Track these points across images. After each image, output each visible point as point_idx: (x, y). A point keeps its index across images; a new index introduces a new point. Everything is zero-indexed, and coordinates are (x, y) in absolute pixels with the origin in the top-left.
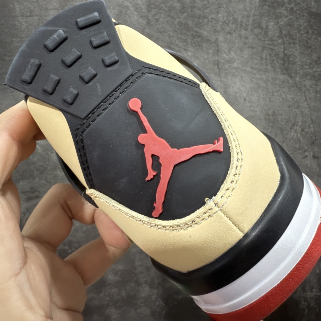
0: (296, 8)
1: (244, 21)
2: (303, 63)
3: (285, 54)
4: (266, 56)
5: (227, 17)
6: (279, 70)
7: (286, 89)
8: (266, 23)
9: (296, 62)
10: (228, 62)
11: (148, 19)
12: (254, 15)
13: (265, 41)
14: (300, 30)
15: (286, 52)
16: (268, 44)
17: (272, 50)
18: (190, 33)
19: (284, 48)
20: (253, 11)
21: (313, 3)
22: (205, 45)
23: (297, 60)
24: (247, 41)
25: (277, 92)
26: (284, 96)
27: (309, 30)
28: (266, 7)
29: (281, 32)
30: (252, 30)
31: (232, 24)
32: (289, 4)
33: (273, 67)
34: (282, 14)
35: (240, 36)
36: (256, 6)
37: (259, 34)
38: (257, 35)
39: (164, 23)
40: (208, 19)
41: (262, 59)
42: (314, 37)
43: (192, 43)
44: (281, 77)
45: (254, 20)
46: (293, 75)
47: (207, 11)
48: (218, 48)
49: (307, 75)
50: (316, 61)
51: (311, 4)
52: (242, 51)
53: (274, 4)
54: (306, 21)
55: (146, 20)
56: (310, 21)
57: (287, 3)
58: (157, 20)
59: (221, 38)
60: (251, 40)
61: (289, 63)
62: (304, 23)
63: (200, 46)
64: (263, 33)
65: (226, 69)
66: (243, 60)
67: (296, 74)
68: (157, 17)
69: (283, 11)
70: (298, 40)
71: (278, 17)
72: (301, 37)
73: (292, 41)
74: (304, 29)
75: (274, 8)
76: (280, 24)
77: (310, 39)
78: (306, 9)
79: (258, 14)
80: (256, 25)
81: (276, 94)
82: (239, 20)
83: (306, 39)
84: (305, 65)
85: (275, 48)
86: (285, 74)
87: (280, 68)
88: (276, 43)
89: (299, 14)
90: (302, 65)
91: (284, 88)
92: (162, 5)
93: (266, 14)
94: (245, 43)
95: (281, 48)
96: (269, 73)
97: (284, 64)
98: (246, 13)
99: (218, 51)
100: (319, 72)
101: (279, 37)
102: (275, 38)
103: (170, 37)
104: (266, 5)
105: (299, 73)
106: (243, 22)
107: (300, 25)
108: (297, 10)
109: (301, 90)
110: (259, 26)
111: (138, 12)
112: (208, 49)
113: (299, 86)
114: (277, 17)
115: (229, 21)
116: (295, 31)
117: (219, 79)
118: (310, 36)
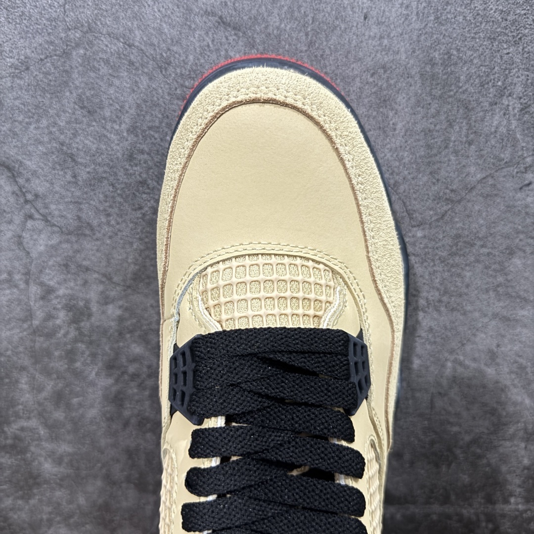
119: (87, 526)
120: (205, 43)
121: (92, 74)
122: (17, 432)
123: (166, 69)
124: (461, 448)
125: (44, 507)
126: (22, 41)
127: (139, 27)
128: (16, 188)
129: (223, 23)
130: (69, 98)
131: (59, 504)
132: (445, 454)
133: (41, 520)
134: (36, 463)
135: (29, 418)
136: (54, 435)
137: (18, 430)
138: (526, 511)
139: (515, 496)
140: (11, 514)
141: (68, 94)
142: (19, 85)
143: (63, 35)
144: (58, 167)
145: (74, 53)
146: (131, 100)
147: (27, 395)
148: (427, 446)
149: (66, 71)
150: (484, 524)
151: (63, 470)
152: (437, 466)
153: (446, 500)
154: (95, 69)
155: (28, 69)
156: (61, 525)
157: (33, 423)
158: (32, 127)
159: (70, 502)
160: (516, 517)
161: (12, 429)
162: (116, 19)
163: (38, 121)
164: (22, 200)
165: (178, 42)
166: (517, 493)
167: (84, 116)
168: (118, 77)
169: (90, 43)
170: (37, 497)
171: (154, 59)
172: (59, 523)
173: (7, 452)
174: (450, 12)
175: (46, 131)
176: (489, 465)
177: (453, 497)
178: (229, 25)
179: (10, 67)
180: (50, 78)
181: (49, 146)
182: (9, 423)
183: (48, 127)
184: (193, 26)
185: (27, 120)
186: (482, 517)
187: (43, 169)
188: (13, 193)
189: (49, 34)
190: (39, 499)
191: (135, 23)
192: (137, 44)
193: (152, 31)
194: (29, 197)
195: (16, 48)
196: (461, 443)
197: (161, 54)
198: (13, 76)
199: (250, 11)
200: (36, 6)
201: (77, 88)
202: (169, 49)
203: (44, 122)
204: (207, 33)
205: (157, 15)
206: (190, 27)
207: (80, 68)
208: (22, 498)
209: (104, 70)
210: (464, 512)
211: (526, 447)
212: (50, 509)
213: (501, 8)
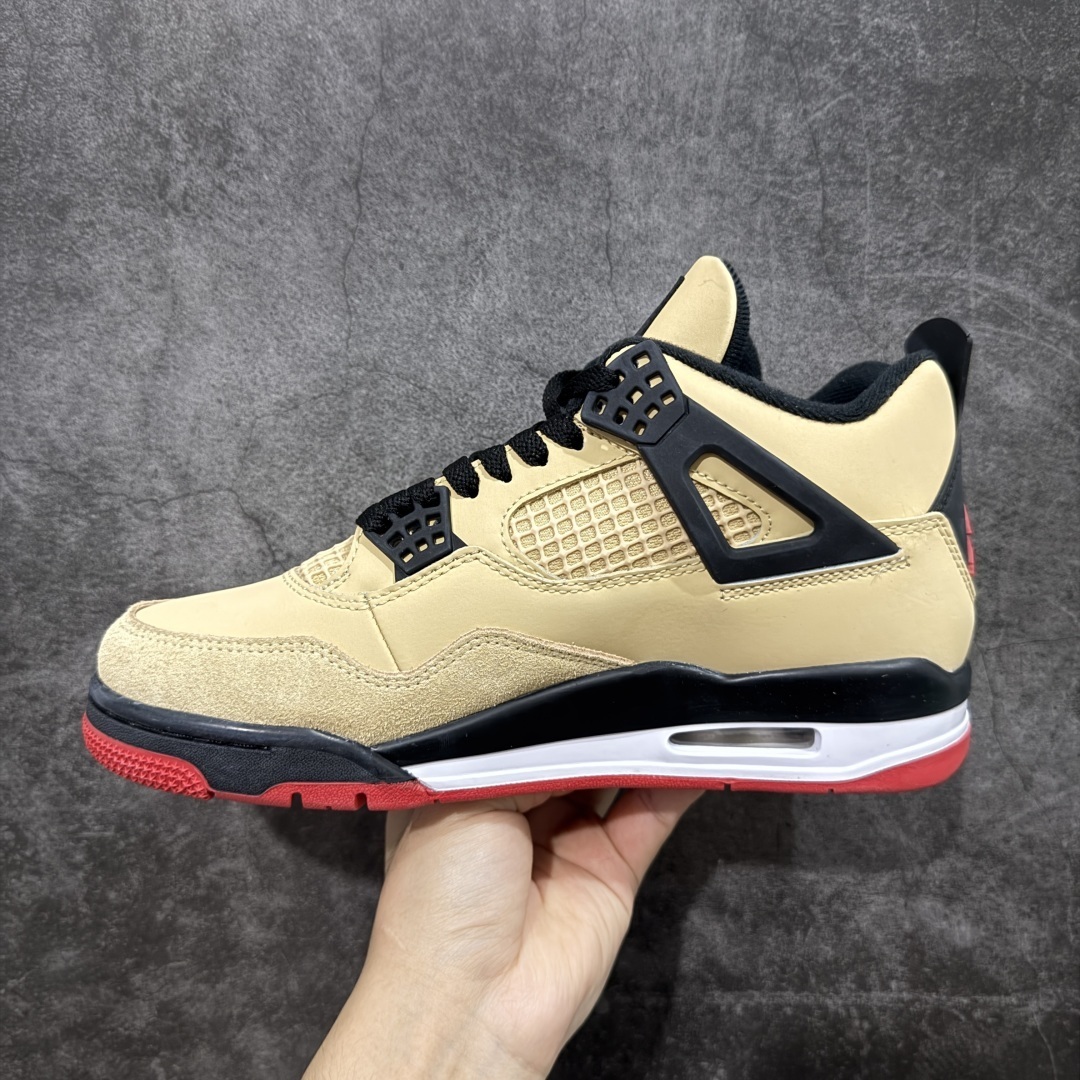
0: (866, 67)
1: (697, 102)
2: (882, 250)
3: (827, 220)
4: (764, 223)
5: (641, 89)
6: (805, 270)
7: (827, 334)
8: (767, 115)
9: (861, 247)
10: (640, 239)
11: (383, 87)
12: (729, 86)
13: (763, 172)
14: (878, 142)
15: (830, 211)
16: (773, 184)
17: (785, 203)
18: (519, 140)
19: (824, 199)
20: (727, 71)
21: (921, 52)
22: (566, 180)
23: (862, 241)
24: (705, 171)
25: (796, 344)
26: (817, 356)
27: (907, 141)
28: (769, 60)
29: (816, 144)
30: (721, 136)
31: (658, 112)
32: (841, 52)
33: (785, 260)
34: (821, 85)
35: (682, 153)
36: (734, 56)
37: (743, 148)
38: (736, 154)
39: (434, 102)
40: (580, 92)
41: (751, 232)
42: (923, 164)
43: (524, 173)
44: (813, 294)
45: (729, 103)
46: (851, 289)
47: (576, 66)
48: (610, 194)
49: (896, 290)
50: (926, 247)
51: (915, 55)
52: (686, 204)
53: (796, 51)
54: (899, 113)
55: (377, 91)
56: (910, 112)
57: (837, 49)
58: (413, 92)
59: (619, 158)
60: (716, 170)
61: (837, 250)
62: (890, 117)
63: (550, 183)
64: (757, 147)
65: (632, 264)
66: (690, 233)
67: (860, 286)
68: (412, 80)
69: (821, 73)
70: (868, 172)
71: (805, 94)
72: (877, 164)
73: (849, 177)
74: (891, 138)
75: (794, 64)
76: (811, 118)
77: (908, 171)
78: (898, 71)
79: (741, 82)
80: (734, 120)
81: (792, 349)
82: (680, 99)
83: (894, 171)
84: (889, 258)
85: (794, 197)
86: (824, 285)
87: (810, 266)
88: (798, 179)
89: (875, 87)
90: (881, 257)
91: (819, 329)
92: (429, 42)
93: (767, 84)
94: (698, 179)
95: (815, 197)
96: (771, 281)
97: (821, 252)
98: (701, 78)
99: (608, 203)
100: (934, 284)
101: (807, 162)
102: (794, 166)
103: (452, 147)
104: (767, 52)
105: (868, 282)
106: (693, 108)
107: (878, 125)
108: (868, 73)
109: (874, 340)
110: (745, 123)
111: (351, 63)
112: (576, 194)
113: (867, 327)
114: (803, 96)
115: (648, 104)
116: (862, 145)
117: (608, 295)
118: (908, 161)
119: (296, 1026)
120: (509, 389)
121: (375, 418)
122: (215, 877)
123: (462, 417)
124: (820, 904)
125: (237, 996)
126: (293, 375)
127: (433, 369)
128: (264, 546)
129: (530, 368)
130: (344, 443)
131: (260, 991)
132: (800, 913)
133: (231, 1016)
134: (235, 925)
135: (234, 856)
136: (266, 882)
137: (216, 874)
138: (912, 1002)
139: (897, 978)
140: (186, 1007)
141: (343, 438)
142: (284, 425)
143: (343, 372)
144: (322, 523)
145: (355, 393)
146: (418, 448)
147: (237, 823)
148: (775, 901)
149: (344, 413)
150: (857, 1023)
151: (272, 936)
152: (789, 932)
153: (802, 985)
154: (377, 412)
155: (296, 407)
156: (258, 1025)
157: (241, 864)
158: (294, 474)
159: (276, 987)
160: (900, 1012)
161: (209, 873)
162: (407, 359)
163: (302, 467)
164: (270, 560)
165: (478, 387)
166: (899, 975)
167: (360, 465)
168: (405, 423)
169: (375, 383)
170: (228, 980)
171: (448, 405)
172: (255, 1021)
173: (194, 909)
174: (784, 364)
175: (312, 480)
176: (858, 931)
177: (813, 980)
178: (537, 372)
179: (275, 404)
180: (323, 419)
181: (313, 497)
182: (205, 865)
183: (314, 475)
184: (496, 370)
185: (289, 465)
186: (854, 1012)
187: (301, 523)
188: (260, 551)
189: (327, 370)
190: (231, 983)
191: (429, 364)
192: (429, 387)
193: (447, 373)
194: (280, 557)
195: (285, 383)
196: (820, 897)
197: (457, 399)
198: (277, 414)
199: (561, 356)
200: (313, 339)
201: (354, 432)
202: (466, 394)
203: (311, 469)
204: (511, 380)
205: (455, 356)
206: (492, 371)
207: (360, 410)
208: (206, 980)
209: (389, 413)
210: (829, 1002)
211: (906, 905)
212: (245, 999)
213: (842, 360)
